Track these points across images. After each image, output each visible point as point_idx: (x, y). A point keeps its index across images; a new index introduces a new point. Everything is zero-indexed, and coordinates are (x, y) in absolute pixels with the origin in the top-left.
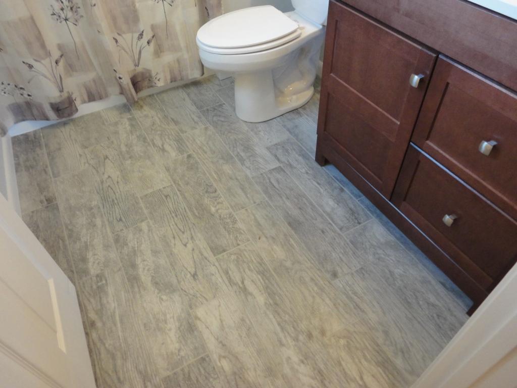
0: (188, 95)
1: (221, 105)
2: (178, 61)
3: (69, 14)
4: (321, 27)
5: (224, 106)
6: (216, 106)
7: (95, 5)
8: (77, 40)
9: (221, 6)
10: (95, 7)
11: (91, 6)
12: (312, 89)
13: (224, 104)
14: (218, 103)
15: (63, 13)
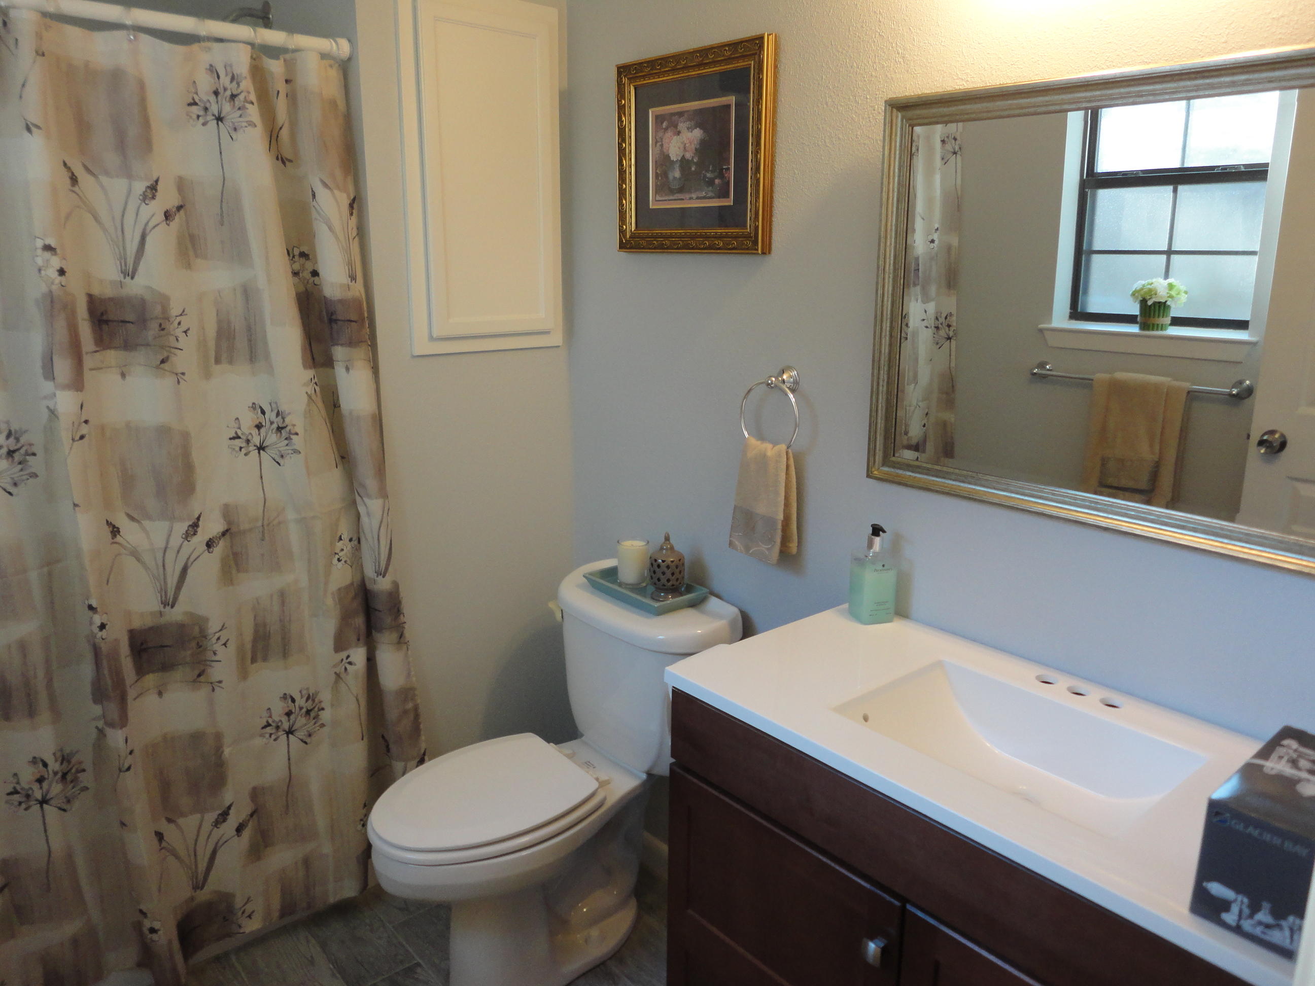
0: (324, 946)
1: (410, 971)
2: (307, 862)
3: (56, 789)
4: (644, 776)
5: (419, 970)
6: (397, 973)
7: (129, 769)
8: (57, 844)
9: (419, 735)
10: (128, 773)
11: (120, 770)
12: (633, 903)
13: (418, 965)
14: (402, 962)
15: (41, 788)
